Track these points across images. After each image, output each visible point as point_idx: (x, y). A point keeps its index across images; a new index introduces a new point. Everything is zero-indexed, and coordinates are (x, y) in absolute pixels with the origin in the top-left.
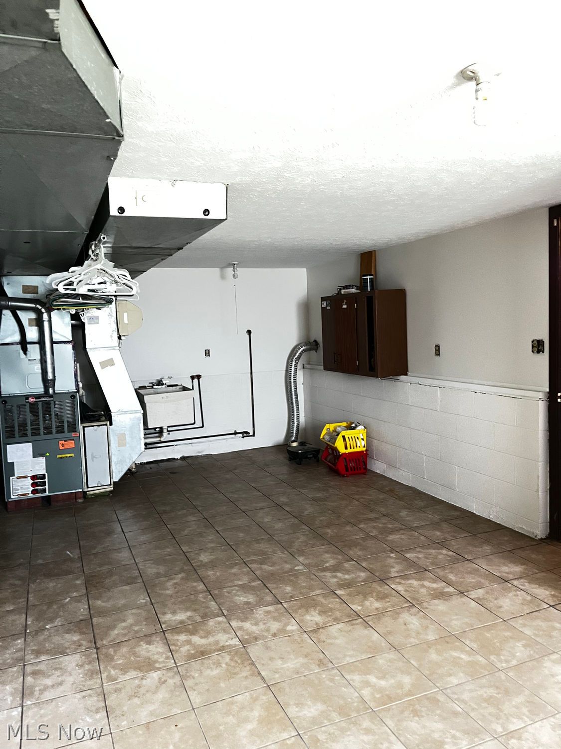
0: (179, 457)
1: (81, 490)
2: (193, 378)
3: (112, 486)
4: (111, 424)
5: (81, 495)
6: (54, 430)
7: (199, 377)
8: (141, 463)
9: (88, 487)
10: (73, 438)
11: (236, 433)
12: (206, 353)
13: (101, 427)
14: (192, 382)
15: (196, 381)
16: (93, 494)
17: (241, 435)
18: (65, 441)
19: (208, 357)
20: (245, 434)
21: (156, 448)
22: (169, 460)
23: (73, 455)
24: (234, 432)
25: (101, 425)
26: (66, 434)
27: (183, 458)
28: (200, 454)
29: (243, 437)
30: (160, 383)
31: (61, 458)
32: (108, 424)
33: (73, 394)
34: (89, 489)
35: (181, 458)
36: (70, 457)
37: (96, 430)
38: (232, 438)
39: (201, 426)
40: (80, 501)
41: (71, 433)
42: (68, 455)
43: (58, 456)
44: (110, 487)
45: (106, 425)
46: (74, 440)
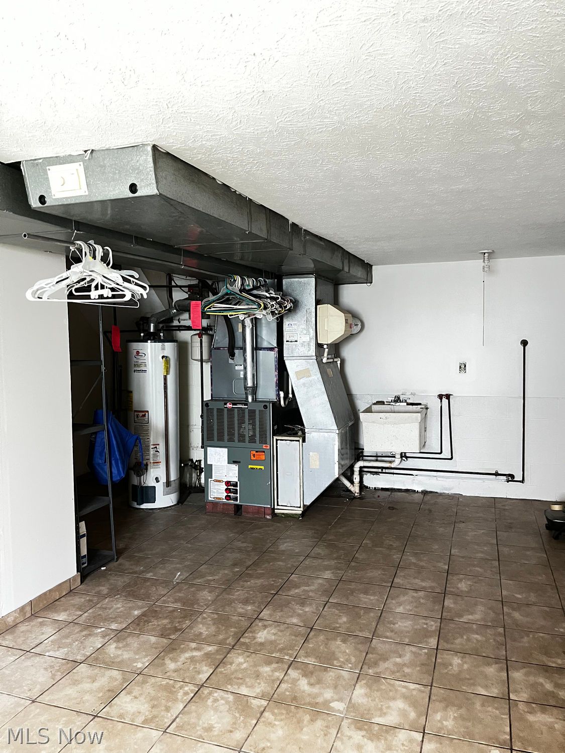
0: (420, 490)
1: (269, 506)
2: (441, 397)
3: (302, 509)
4: (304, 441)
5: (270, 512)
6: (247, 439)
7: (448, 397)
8: (375, 488)
9: (278, 505)
10: (264, 450)
11: (497, 474)
12: (460, 367)
13: (293, 442)
14: (441, 401)
15: (445, 401)
16: (283, 514)
17: (505, 478)
18: (257, 452)
19: (463, 374)
20: (511, 478)
21: (393, 474)
22: (407, 491)
23: (263, 467)
24: (494, 472)
25: (293, 441)
26: (257, 445)
27: (425, 493)
28: (447, 492)
29: (508, 482)
30: (397, 400)
31: (252, 468)
32: (301, 441)
33: (266, 404)
34: (279, 507)
35: (422, 491)
36: (260, 469)
37: (289, 445)
38: (491, 480)
39: (450, 457)
40: (268, 517)
41: (262, 444)
42: (259, 467)
43: (250, 466)
44: (299, 509)
45: (299, 441)
46: (264, 452)
